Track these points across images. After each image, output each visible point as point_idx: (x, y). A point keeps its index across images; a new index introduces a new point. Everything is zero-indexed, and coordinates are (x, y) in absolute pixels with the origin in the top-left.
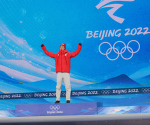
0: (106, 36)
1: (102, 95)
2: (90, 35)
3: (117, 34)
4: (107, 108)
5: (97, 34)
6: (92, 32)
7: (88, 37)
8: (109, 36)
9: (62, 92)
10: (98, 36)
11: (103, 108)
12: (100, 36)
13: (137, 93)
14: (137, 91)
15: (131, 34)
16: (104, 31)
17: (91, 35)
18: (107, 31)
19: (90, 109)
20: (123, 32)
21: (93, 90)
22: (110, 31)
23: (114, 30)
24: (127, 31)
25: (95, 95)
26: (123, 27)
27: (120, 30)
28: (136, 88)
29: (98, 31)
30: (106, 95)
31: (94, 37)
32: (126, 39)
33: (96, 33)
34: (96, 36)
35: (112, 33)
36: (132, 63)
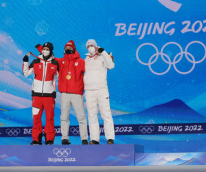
0: (149, 33)
1: (140, 133)
2: (121, 31)
3: (168, 29)
4: (153, 154)
5: (135, 29)
6: (125, 25)
7: (117, 34)
8: (154, 33)
9: (70, 127)
10: (136, 32)
11: (145, 154)
12: (138, 33)
13: (200, 132)
14: (199, 129)
15: (193, 30)
16: (146, 24)
18: (152, 24)
19: (122, 155)
20: (179, 27)
21: (124, 126)
22: (157, 24)
23: (163, 23)
24: (186, 25)
25: (127, 133)
26: (178, 18)
27: (173, 23)
28: (198, 124)
29: (136, 24)
30: (147, 134)
31: (129, 34)
32: (184, 39)
33: (133, 27)
34: (132, 32)
35: (159, 28)
36: (193, 81)
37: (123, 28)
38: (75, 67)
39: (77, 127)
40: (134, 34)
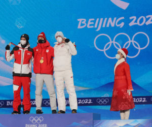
0: (104, 26)
1: (98, 104)
2: (82, 25)
5: (93, 23)
6: (85, 20)
7: (79, 27)
8: (108, 26)
9: (43, 100)
10: (94, 25)
11: (102, 121)
12: (96, 26)
13: (144, 103)
14: (144, 101)
15: (138, 23)
16: (102, 19)
17: (84, 25)
18: (106, 19)
19: (83, 122)
20: (127, 21)
21: (85, 99)
22: (110, 19)
23: (115, 18)
24: (133, 19)
25: (87, 104)
26: (127, 14)
27: (123, 18)
28: (143, 97)
29: (93, 19)
30: (103, 105)
31: (88, 27)
32: (131, 30)
33: (91, 21)
34: (90, 25)
35: (112, 22)
36: (139, 63)
37: (84, 22)
38: (46, 53)
39: (48, 100)
40: (92, 27)
